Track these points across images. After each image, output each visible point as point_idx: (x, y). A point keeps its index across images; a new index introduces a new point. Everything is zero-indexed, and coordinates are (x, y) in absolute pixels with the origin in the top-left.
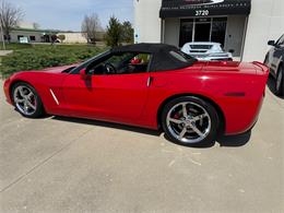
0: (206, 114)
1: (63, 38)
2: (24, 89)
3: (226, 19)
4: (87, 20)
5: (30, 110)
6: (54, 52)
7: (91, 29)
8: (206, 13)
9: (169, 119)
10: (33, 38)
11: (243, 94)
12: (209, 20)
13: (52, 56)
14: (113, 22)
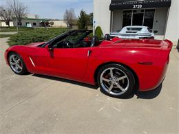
0: (126, 76)
1: (53, 24)
2: (15, 57)
3: (154, 10)
4: (67, 13)
5: (19, 70)
6: (41, 33)
7: (69, 18)
8: (140, 6)
9: (102, 78)
10: (35, 24)
11: (151, 63)
12: (143, 11)
13: (39, 35)
14: (82, 13)
